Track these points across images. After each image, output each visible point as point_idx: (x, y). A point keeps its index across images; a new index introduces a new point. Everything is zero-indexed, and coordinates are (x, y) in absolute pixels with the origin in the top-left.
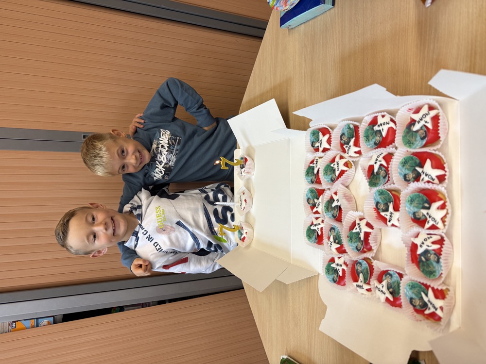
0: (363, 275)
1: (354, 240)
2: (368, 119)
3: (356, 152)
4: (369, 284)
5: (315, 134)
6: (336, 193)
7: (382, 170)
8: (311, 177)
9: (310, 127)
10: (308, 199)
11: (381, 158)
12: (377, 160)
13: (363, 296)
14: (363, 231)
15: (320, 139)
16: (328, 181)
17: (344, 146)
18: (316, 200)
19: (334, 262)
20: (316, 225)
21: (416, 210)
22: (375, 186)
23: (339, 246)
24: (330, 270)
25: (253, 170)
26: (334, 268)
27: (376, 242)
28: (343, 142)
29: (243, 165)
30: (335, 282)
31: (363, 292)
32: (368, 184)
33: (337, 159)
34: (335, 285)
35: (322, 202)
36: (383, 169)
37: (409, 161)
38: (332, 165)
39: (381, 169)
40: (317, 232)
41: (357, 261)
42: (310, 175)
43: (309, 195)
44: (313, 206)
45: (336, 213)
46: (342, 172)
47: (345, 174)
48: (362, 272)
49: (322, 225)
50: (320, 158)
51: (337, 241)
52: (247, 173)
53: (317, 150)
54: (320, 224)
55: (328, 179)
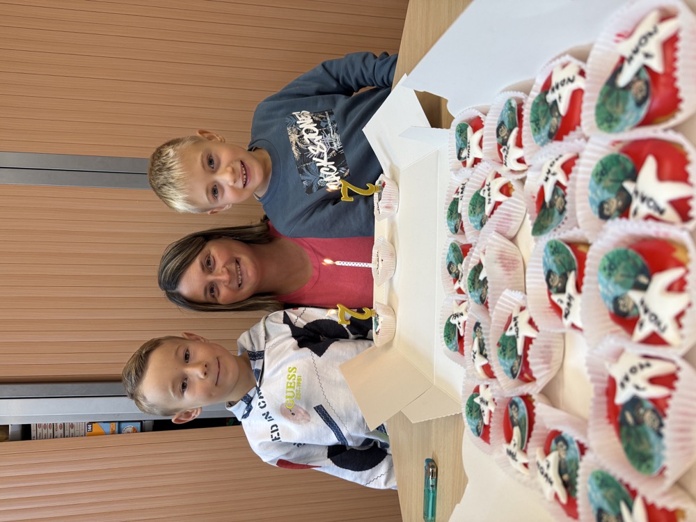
1: (508, 353)
3: (518, 161)
5: (462, 131)
7: (558, 196)
8: (455, 221)
9: (454, 120)
10: (450, 265)
14: (522, 334)
15: (468, 140)
16: (476, 226)
19: (479, 394)
20: (456, 316)
21: (619, 291)
24: (474, 410)
26: (478, 405)
27: (546, 362)
28: (500, 141)
30: (479, 434)
31: (518, 468)
36: (560, 192)
37: (610, 169)
38: (482, 193)
39: (557, 193)
40: (459, 331)
42: (454, 216)
44: (457, 278)
45: (486, 293)
47: (500, 209)
48: (519, 424)
49: (465, 317)
51: (484, 352)
52: (386, 207)
54: (462, 315)
55: (476, 223)
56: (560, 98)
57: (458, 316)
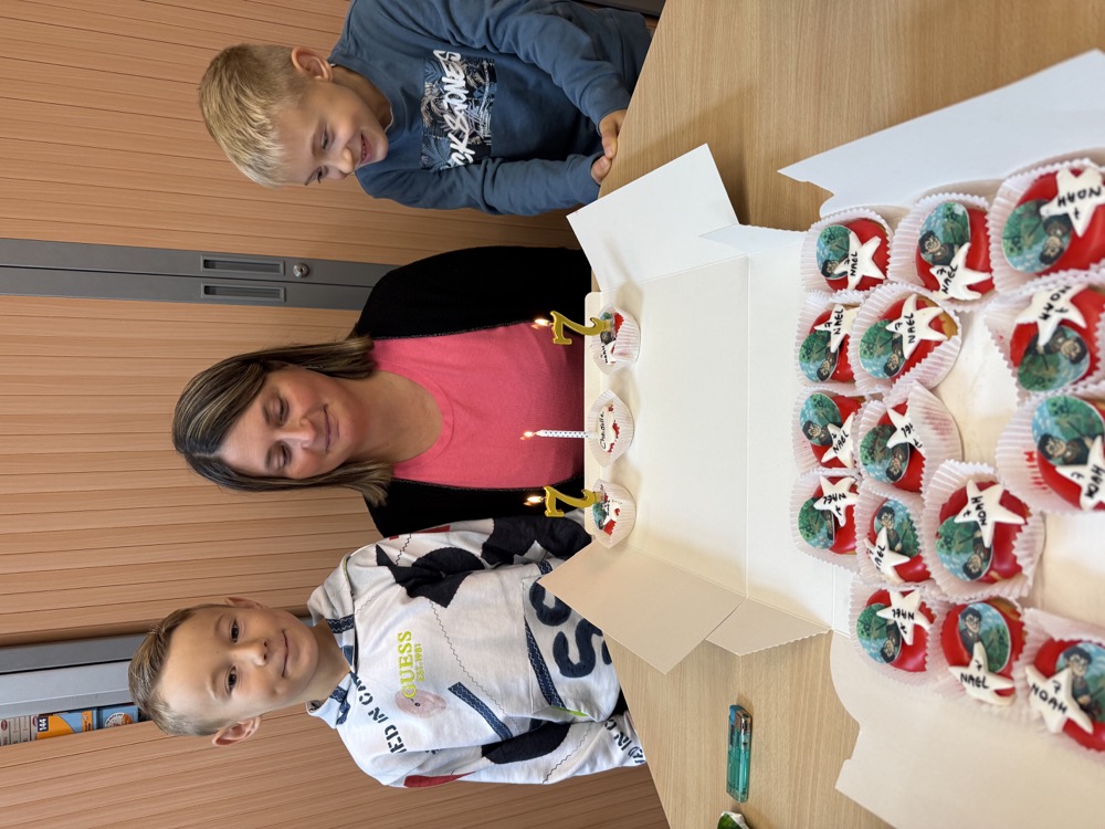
0: (986, 649)
1: (956, 546)
2: (1018, 186)
3: (971, 287)
4: (1006, 675)
5: (836, 241)
6: (901, 409)
7: (1066, 339)
8: (819, 364)
9: (820, 219)
10: (807, 426)
11: (1064, 302)
13: (985, 708)
14: (991, 520)
15: (852, 251)
16: (876, 373)
17: (933, 271)
18: (832, 429)
19: (889, 604)
20: (832, 498)
22: (1045, 388)
23: (905, 559)
24: (874, 626)
25: (637, 346)
26: (886, 620)
27: (1030, 555)
28: (926, 257)
29: (609, 333)
30: (888, 659)
31: (982, 697)
32: (1015, 380)
33: (908, 309)
34: (888, 667)
35: (854, 434)
36: (1073, 334)
38: (891, 327)
39: (1064, 336)
40: (836, 520)
41: (964, 606)
42: (815, 356)
43: (811, 414)
44: (824, 445)
45: (900, 465)
46: (924, 349)
47: (933, 353)
48: (980, 639)
49: (851, 499)
50: (848, 306)
51: (899, 546)
52: (621, 354)
53: (840, 284)
54: (844, 497)
55: (874, 369)
56: (1077, 213)
57: (835, 499)
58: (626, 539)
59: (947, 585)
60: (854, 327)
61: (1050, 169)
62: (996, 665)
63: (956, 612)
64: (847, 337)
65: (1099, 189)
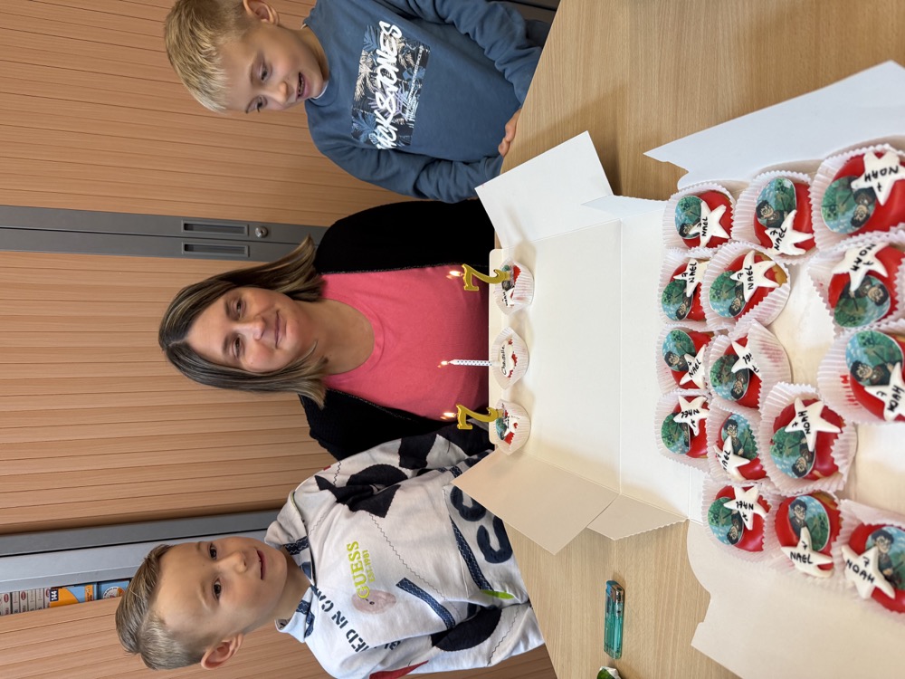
0: (811, 533)
1: (787, 450)
2: (834, 165)
3: (797, 245)
4: (827, 553)
5: (691, 208)
6: (743, 342)
7: (873, 286)
8: (677, 306)
9: (677, 191)
10: (668, 356)
11: (870, 256)
12: (859, 261)
13: (810, 579)
14: (814, 430)
15: (703, 217)
16: (723, 313)
17: (768, 232)
18: (688, 358)
19: (733, 498)
20: (688, 413)
22: (855, 324)
23: (746, 462)
24: (722, 515)
25: (532, 291)
26: (731, 510)
27: (845, 458)
28: (762, 221)
29: (509, 282)
30: (733, 541)
31: (807, 571)
32: (832, 318)
33: (748, 262)
34: (733, 548)
35: (706, 362)
36: (877, 282)
38: (734, 277)
39: (871, 283)
40: (691, 431)
41: (793, 498)
42: (674, 300)
43: (671, 347)
44: (681, 371)
45: (742, 386)
46: (760, 294)
47: (768, 297)
48: (806, 525)
49: (703, 414)
50: (700, 260)
51: (741, 451)
52: (518, 299)
53: (694, 242)
54: (698, 412)
55: (721, 310)
56: (879, 187)
57: (691, 414)
58: (523, 447)
59: (780, 482)
60: (705, 275)
61: (858, 152)
62: (819, 545)
63: (787, 503)
64: (699, 284)
65: (897, 168)
